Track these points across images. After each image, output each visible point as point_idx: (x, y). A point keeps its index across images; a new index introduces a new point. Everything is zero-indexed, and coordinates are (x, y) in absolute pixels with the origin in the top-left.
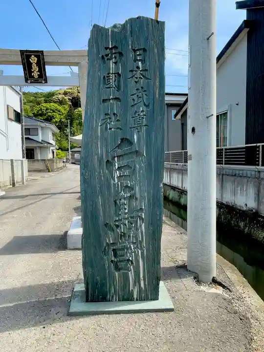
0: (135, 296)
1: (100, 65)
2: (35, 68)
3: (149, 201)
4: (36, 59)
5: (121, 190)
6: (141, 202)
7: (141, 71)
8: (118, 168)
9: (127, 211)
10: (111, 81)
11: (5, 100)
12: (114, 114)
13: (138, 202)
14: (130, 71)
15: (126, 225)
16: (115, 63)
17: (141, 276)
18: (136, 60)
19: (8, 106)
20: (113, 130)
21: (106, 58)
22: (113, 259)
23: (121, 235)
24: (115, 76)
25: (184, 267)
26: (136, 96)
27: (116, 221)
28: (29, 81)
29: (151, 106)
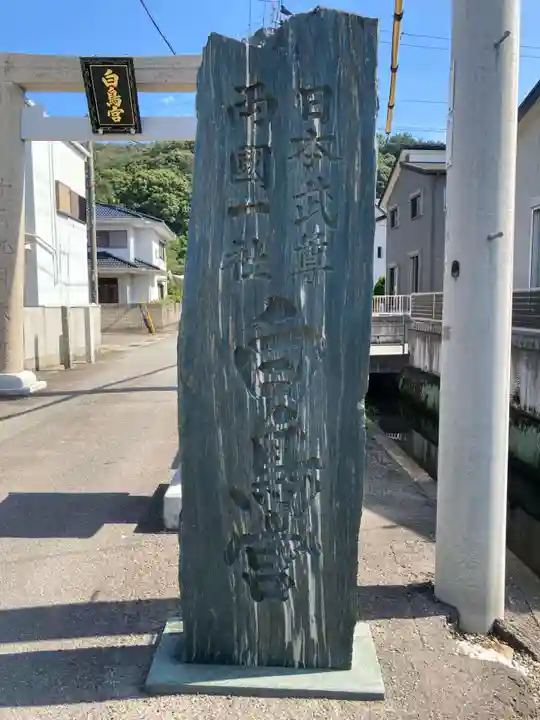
0: (297, 658)
1: (223, 129)
2: (114, 99)
3: (332, 441)
4: (116, 78)
5: (269, 415)
6: (312, 444)
7: (318, 140)
8: (262, 364)
9: (280, 463)
10: (248, 165)
11: (52, 171)
12: (255, 242)
13: (306, 444)
14: (293, 140)
15: (278, 496)
16: (258, 122)
17: (312, 612)
18: (307, 114)
19: (57, 183)
20: (251, 277)
21: (237, 111)
22: (247, 569)
23: (267, 517)
24: (259, 153)
25: (426, 589)
26: (305, 198)
27: (255, 485)
28: (101, 131)
29: (340, 223)
